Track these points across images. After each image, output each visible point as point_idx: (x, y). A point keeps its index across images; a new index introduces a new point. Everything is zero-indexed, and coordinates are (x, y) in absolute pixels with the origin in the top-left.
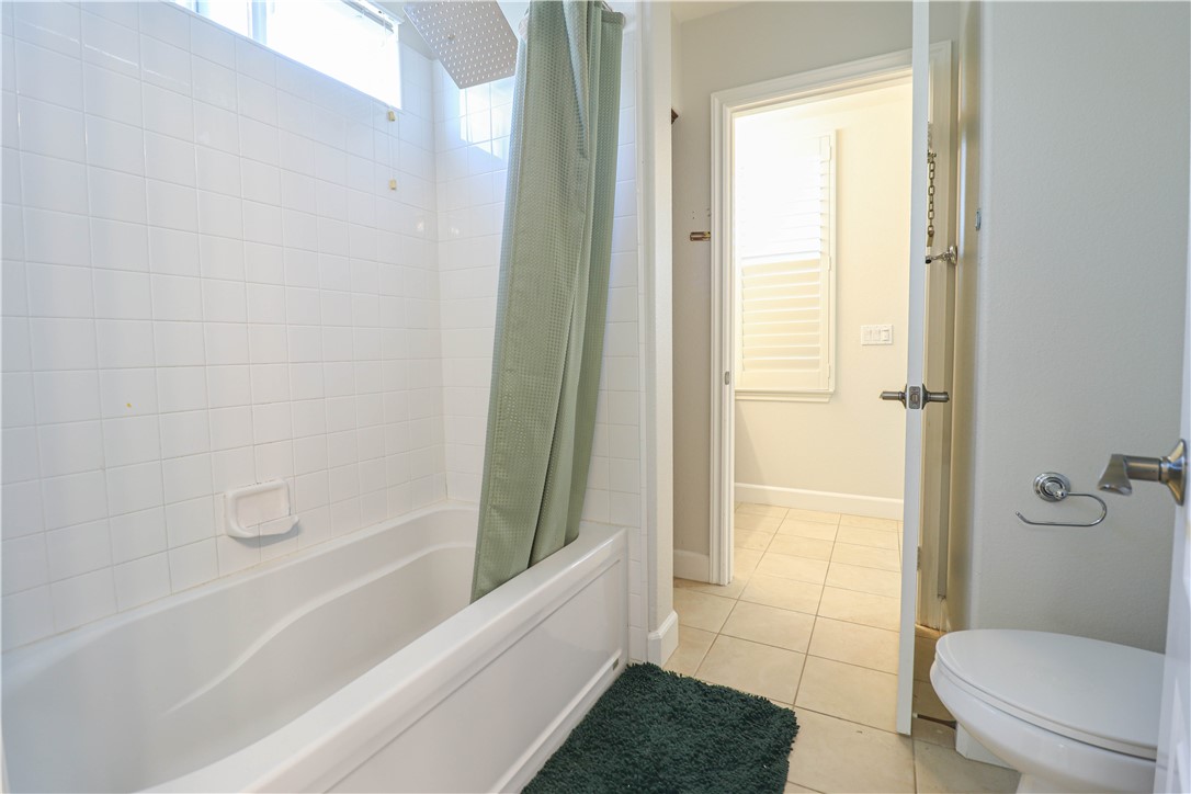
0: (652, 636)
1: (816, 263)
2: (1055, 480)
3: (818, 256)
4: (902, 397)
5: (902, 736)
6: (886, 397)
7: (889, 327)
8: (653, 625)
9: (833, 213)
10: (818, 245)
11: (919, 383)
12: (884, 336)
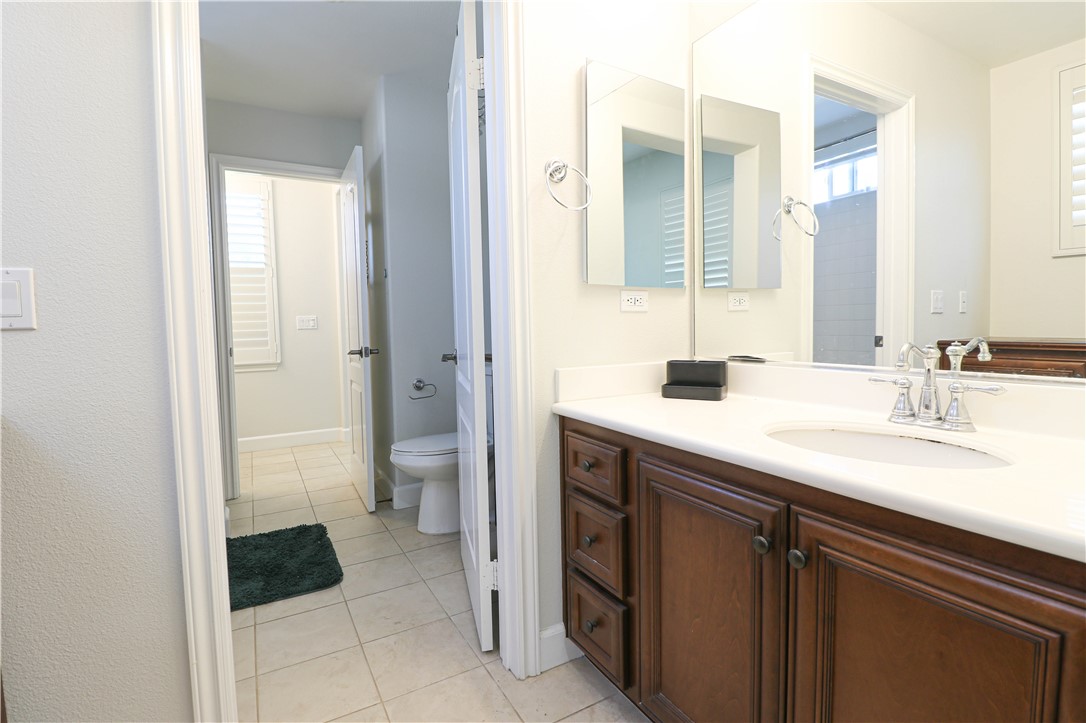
1: (261, 271)
2: (419, 381)
3: (263, 266)
4: (360, 353)
5: (372, 513)
6: (351, 353)
7: (314, 317)
10: (263, 259)
11: (368, 345)
12: (312, 323)
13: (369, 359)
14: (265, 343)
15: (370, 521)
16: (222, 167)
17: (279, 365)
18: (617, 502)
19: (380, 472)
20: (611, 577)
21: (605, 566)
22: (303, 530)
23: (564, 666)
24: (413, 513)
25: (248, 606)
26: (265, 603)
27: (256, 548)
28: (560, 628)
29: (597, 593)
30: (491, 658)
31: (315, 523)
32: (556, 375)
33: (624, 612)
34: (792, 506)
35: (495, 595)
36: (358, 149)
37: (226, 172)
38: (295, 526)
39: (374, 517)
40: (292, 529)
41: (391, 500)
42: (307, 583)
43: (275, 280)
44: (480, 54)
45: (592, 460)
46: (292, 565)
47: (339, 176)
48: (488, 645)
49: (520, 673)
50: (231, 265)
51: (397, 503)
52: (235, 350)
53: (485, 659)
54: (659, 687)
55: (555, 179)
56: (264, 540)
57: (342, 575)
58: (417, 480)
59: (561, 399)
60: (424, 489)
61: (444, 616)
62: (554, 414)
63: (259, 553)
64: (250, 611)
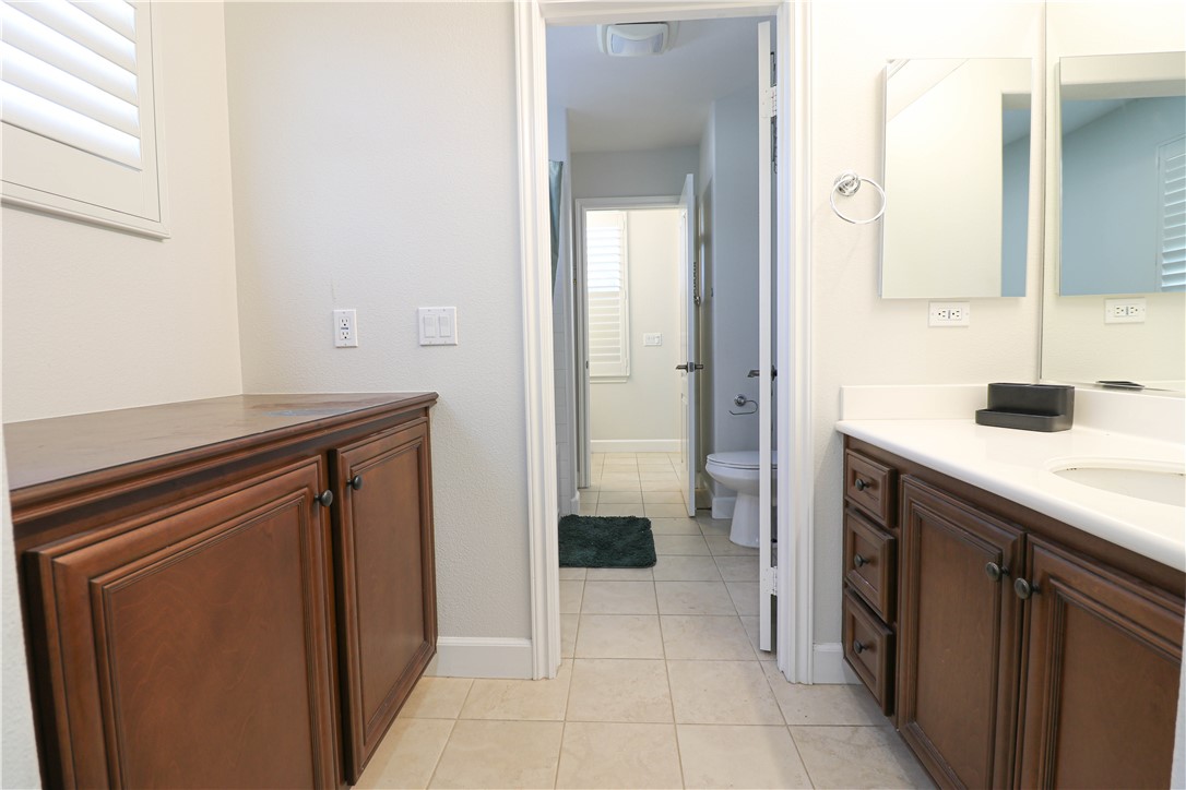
0: (573, 500)
1: (616, 294)
2: (741, 397)
3: (617, 290)
4: (686, 367)
5: (692, 517)
6: (679, 368)
7: (659, 334)
8: (573, 495)
9: (626, 263)
10: (618, 283)
11: (693, 361)
12: (656, 340)
13: (693, 373)
14: (617, 358)
15: (688, 525)
16: (584, 209)
17: (628, 378)
18: (884, 523)
19: (706, 484)
20: (878, 600)
21: (874, 587)
22: (632, 520)
23: (840, 687)
24: (727, 525)
25: (582, 566)
26: (594, 567)
27: (595, 527)
28: (838, 647)
29: (867, 615)
30: (768, 658)
31: (642, 516)
32: (841, 392)
33: (888, 636)
34: (1028, 535)
35: (774, 599)
36: (690, 178)
37: (588, 213)
38: (627, 516)
39: (694, 522)
40: (624, 518)
41: (710, 509)
42: (627, 560)
43: (627, 301)
44: (774, 82)
45: (869, 481)
46: (619, 544)
47: (677, 202)
48: (766, 645)
49: (791, 676)
50: (590, 290)
51: (715, 513)
52: (590, 363)
53: (762, 657)
54: (914, 716)
55: (847, 193)
56: (602, 522)
57: (655, 561)
58: (732, 492)
59: (845, 416)
60: (737, 503)
61: (735, 613)
62: (838, 432)
63: (597, 531)
64: (584, 570)
